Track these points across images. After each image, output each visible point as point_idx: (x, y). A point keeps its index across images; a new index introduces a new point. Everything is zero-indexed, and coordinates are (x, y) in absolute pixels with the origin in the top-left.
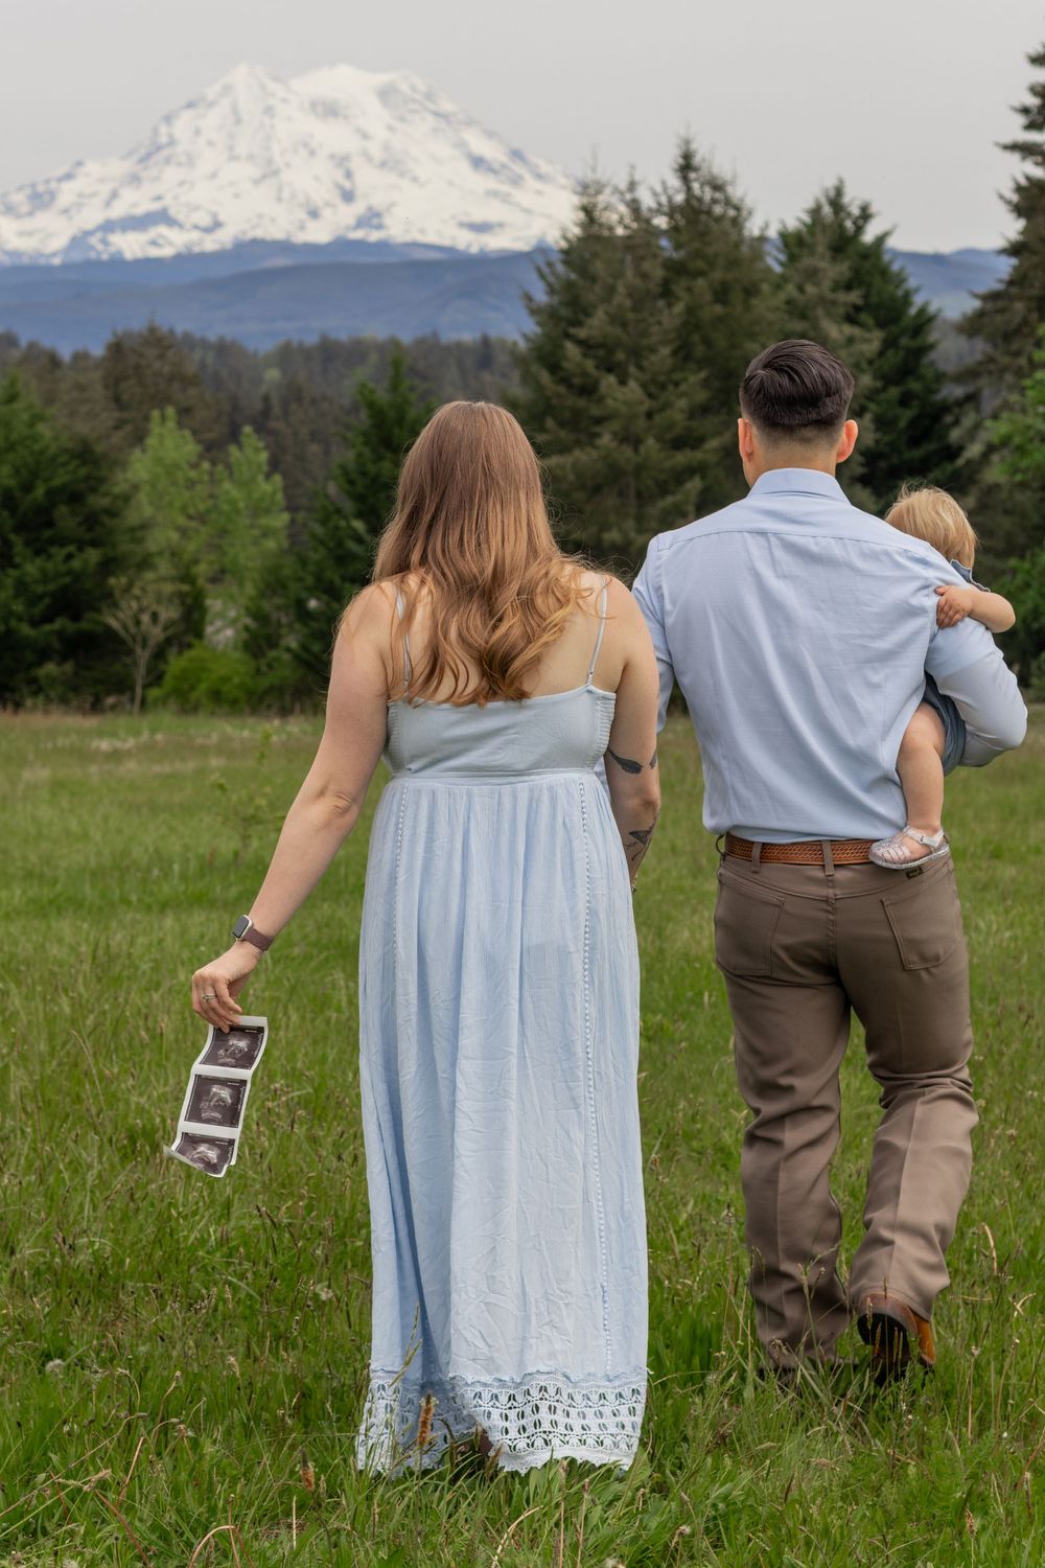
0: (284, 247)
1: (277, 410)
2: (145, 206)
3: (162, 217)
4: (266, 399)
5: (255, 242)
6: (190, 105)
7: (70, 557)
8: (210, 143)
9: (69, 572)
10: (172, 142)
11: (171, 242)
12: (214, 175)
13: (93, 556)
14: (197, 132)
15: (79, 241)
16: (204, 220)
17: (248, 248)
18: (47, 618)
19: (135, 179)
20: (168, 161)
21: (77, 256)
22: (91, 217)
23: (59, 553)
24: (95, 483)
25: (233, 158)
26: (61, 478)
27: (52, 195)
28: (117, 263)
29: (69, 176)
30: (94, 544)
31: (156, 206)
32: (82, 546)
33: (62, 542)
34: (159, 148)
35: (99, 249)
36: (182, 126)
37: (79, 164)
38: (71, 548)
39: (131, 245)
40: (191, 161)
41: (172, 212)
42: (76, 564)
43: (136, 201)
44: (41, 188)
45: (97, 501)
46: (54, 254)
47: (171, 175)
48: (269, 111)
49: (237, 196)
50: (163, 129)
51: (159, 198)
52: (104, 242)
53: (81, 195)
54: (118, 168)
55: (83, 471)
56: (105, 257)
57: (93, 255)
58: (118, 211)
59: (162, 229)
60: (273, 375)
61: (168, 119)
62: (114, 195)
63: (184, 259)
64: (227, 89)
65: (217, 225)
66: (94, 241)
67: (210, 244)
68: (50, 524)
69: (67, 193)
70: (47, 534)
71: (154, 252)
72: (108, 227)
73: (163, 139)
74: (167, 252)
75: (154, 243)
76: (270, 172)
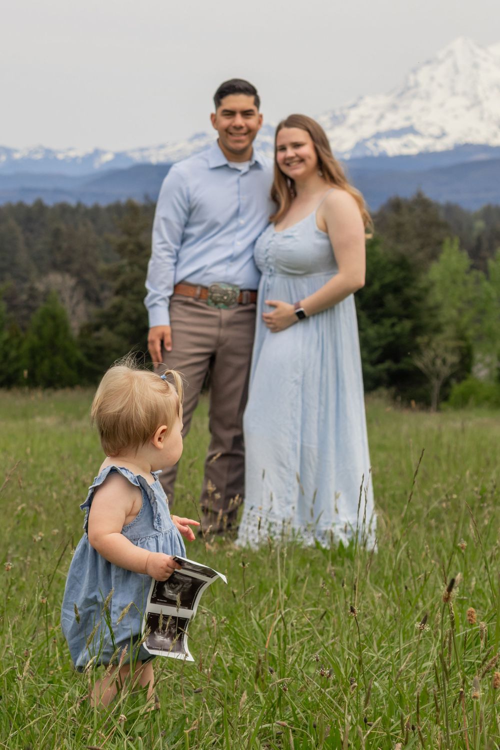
0: (485, 148)
1: (485, 245)
2: (400, 124)
3: (411, 130)
4: (479, 240)
5: (467, 145)
6: (428, 62)
7: (393, 325)
8: (440, 86)
9: (394, 334)
10: (417, 85)
11: (416, 145)
12: (442, 105)
13: (407, 324)
14: (432, 78)
15: (360, 145)
16: (435, 131)
17: (462, 149)
18: (380, 361)
19: (394, 107)
20: (414, 96)
21: (359, 154)
22: (368, 130)
23: (388, 322)
24: (408, 281)
25: (454, 94)
26: (389, 278)
27: (344, 117)
28: (383, 158)
29: (354, 106)
30: (408, 317)
31: (406, 124)
32: (401, 318)
33: (389, 315)
34: (408, 88)
35: (373, 150)
36: (423, 76)
37: (361, 98)
38: (394, 320)
39: (392, 147)
40: (428, 96)
41: (417, 127)
42: (398, 329)
43: (395, 121)
44: (338, 113)
45: (410, 292)
46: (345, 153)
47: (416, 104)
48: (476, 66)
49: (456, 117)
50: (412, 78)
51: (408, 118)
52: (376, 145)
53: (362, 117)
54: (383, 100)
55: (402, 274)
56: (376, 154)
57: (368, 153)
58: (384, 126)
59: (411, 138)
60: (480, 225)
61: (415, 71)
62: (382, 117)
63: (425, 155)
64: (450, 53)
65: (443, 134)
66: (370, 144)
67: (440, 146)
68: (382, 305)
69: (353, 116)
70: (380, 311)
71: (406, 151)
72: (378, 136)
73: (412, 83)
74: (413, 151)
75: (406, 146)
76: (476, 102)
